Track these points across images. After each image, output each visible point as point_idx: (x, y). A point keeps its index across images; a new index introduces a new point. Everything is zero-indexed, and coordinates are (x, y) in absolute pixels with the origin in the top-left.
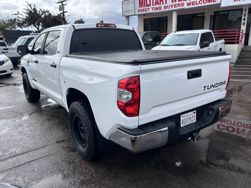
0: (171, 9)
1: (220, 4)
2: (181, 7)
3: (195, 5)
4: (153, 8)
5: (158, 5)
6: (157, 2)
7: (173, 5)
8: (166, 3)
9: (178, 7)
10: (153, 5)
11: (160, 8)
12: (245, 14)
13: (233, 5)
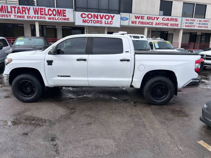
0: (34, 19)
1: (74, 23)
2: (43, 20)
3: (54, 20)
4: (15, 16)
5: (21, 14)
6: (19, 11)
7: (36, 17)
8: (29, 14)
9: (41, 19)
10: (15, 13)
11: (23, 17)
12: (86, 31)
13: (79, 25)
